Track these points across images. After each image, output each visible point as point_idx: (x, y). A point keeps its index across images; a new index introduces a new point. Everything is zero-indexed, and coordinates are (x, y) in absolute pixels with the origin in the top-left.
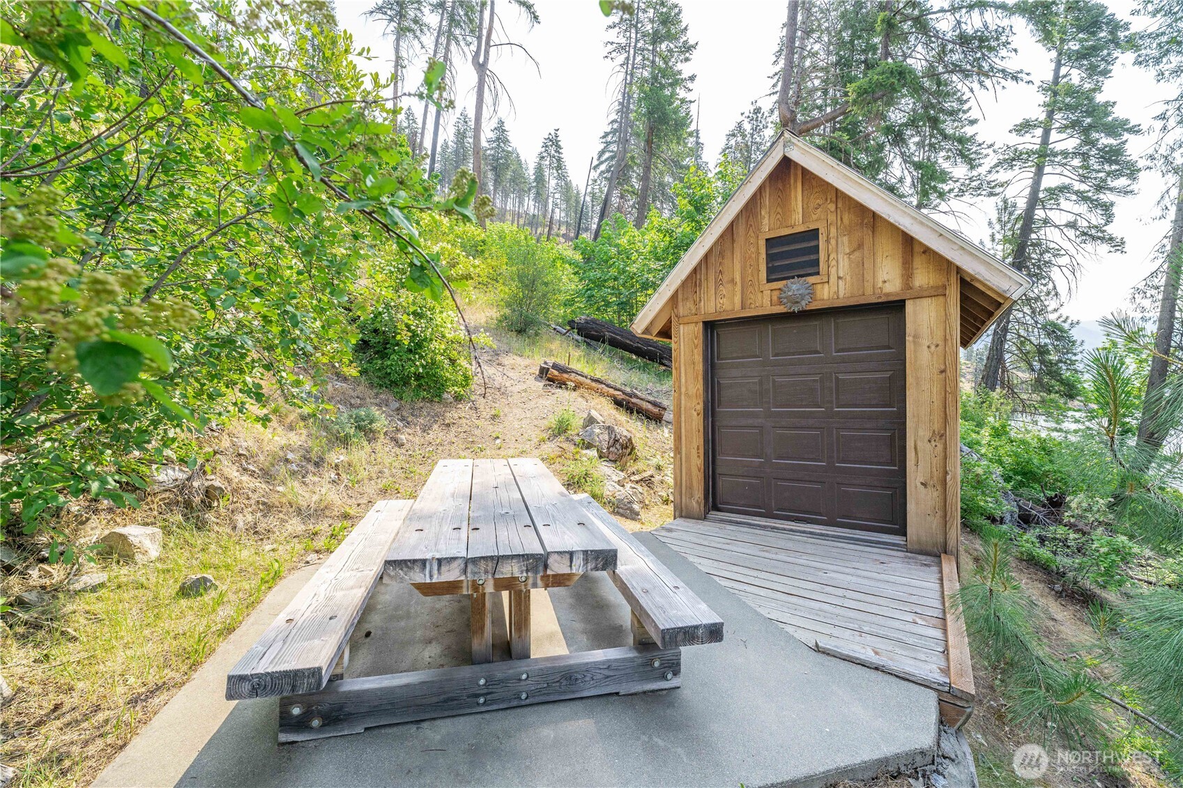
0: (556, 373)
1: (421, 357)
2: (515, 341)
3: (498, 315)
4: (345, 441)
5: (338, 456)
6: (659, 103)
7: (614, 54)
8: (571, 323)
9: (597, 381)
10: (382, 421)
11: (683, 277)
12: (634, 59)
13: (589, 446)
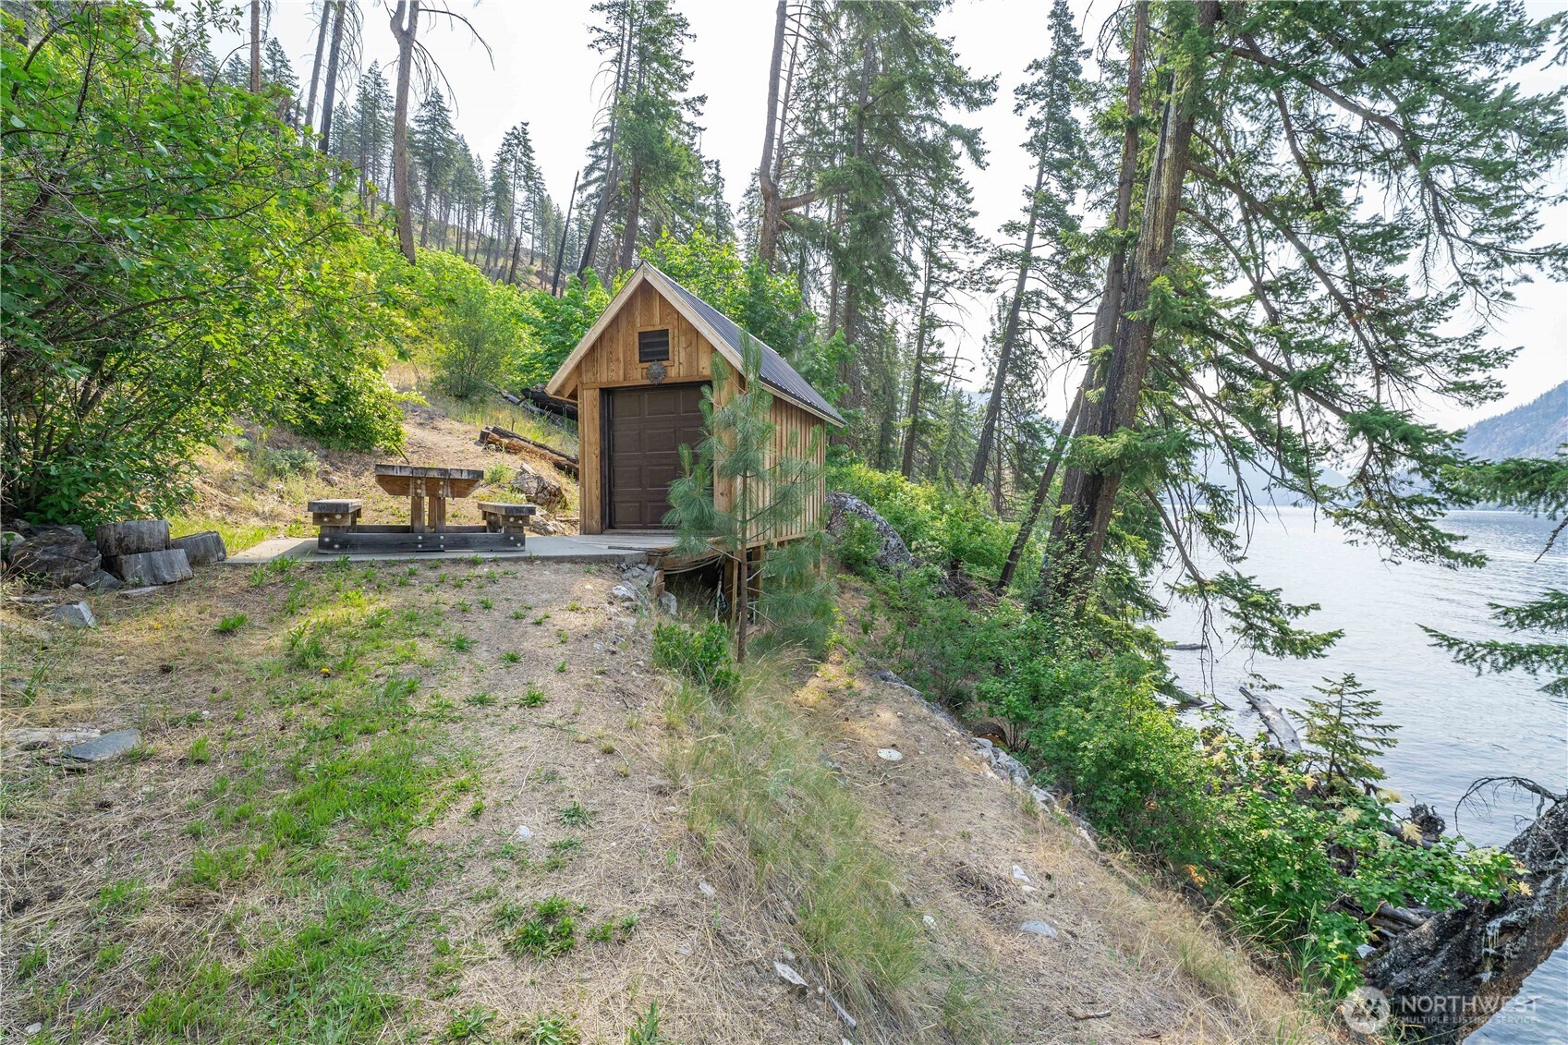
0: (497, 437)
1: (349, 409)
2: (454, 407)
3: (433, 376)
4: (280, 474)
5: (275, 484)
6: (646, 138)
7: (602, 45)
8: (525, 391)
9: (540, 446)
10: (314, 463)
11: (582, 353)
12: (628, 60)
13: (519, 490)
